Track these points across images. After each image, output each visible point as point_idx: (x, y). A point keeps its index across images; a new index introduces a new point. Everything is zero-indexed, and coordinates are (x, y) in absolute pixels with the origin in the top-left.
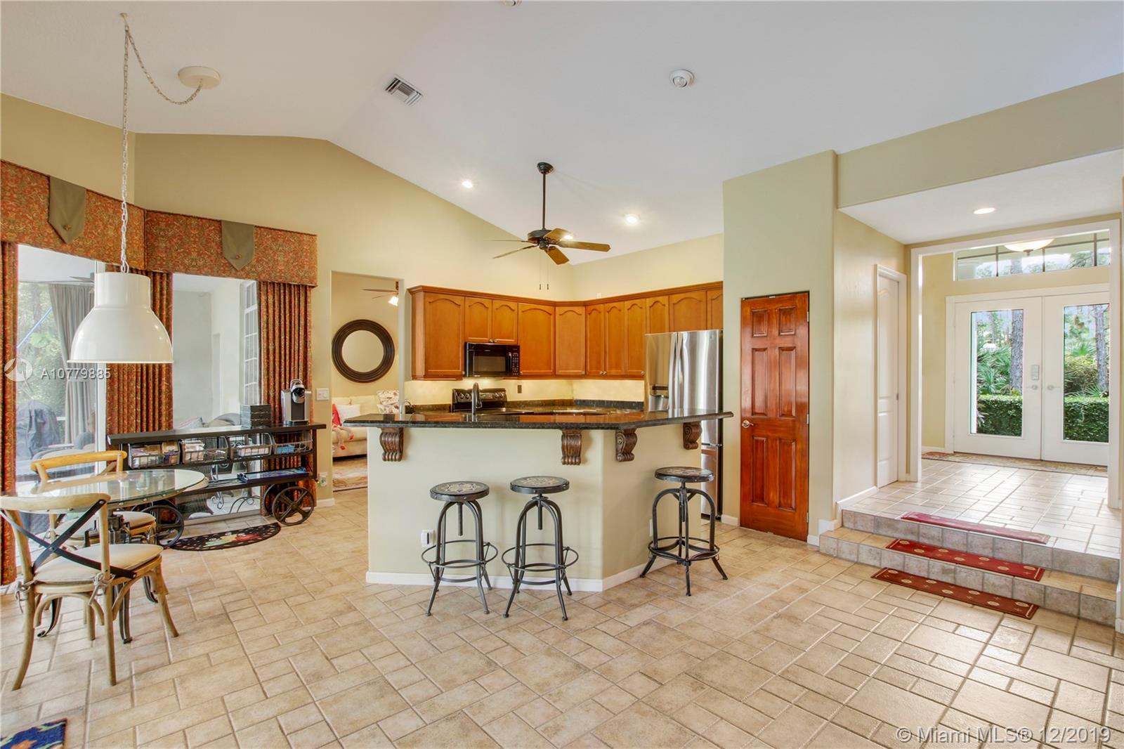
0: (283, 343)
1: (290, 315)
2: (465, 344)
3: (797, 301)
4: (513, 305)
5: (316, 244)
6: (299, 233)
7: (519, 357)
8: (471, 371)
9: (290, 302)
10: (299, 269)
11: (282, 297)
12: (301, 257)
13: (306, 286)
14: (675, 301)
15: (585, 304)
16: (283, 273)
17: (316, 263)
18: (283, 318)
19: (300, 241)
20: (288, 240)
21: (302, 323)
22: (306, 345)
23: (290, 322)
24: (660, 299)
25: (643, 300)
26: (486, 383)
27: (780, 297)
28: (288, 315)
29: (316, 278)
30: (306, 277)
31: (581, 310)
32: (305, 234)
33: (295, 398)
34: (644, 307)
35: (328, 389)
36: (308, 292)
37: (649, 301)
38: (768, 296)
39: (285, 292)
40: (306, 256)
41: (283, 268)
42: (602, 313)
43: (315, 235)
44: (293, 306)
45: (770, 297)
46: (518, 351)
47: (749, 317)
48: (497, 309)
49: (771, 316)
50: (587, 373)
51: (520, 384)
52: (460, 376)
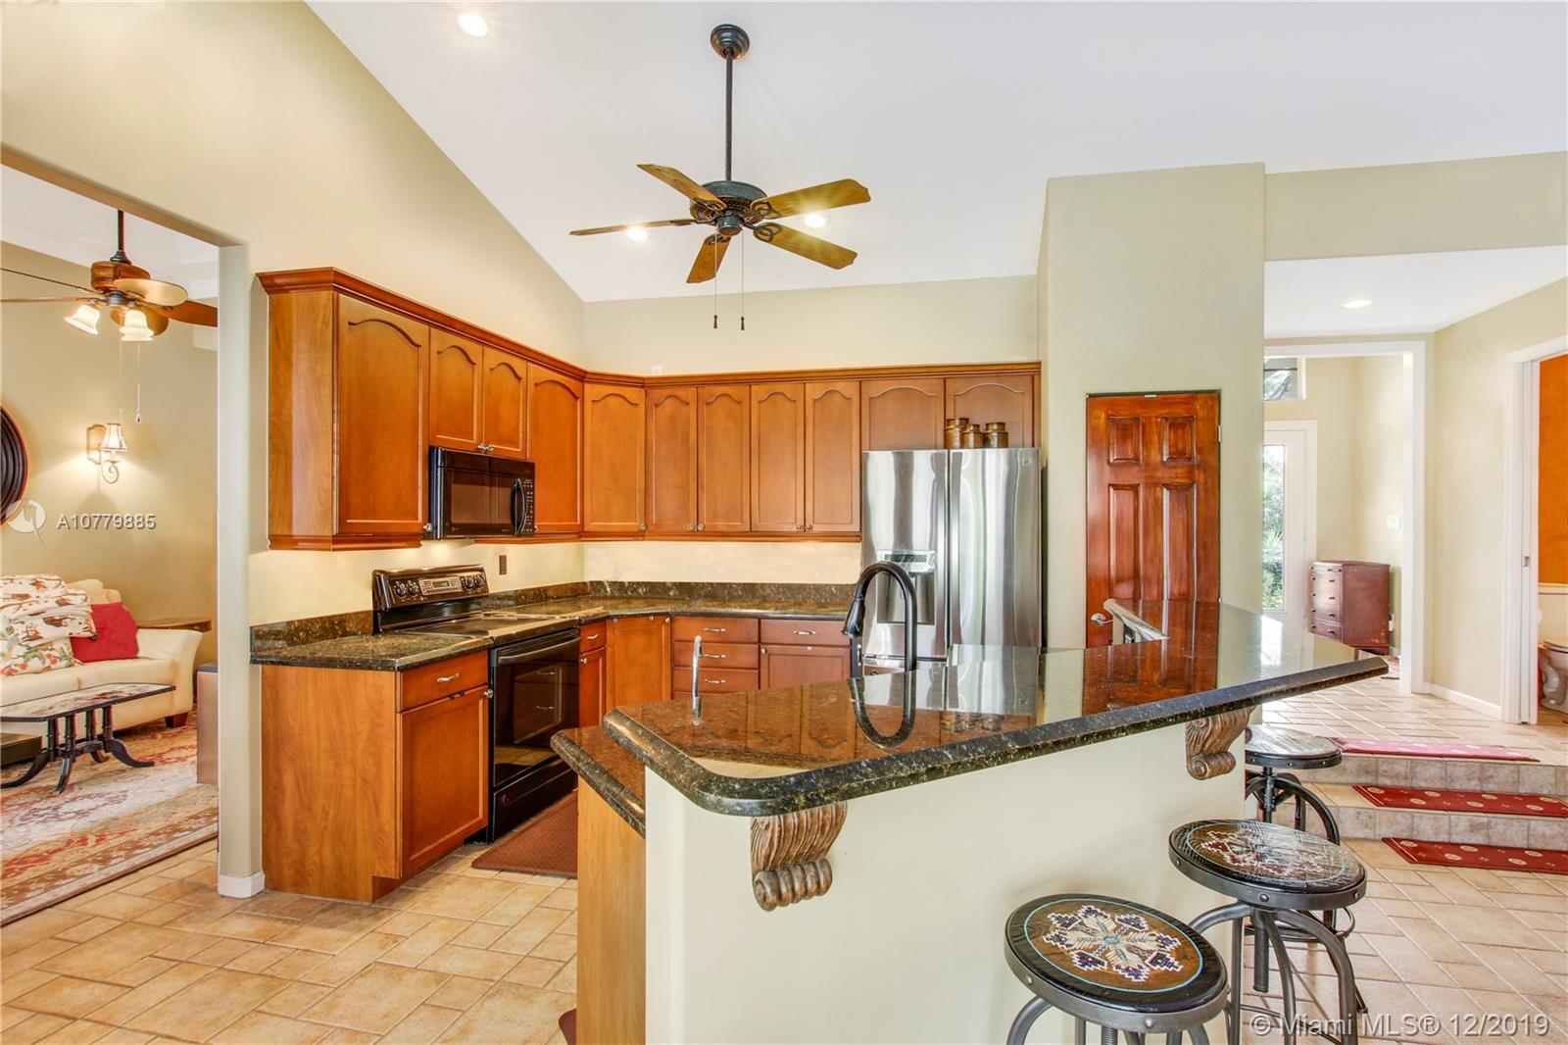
2: (432, 449)
3: (1198, 407)
4: (518, 365)
7: (533, 489)
14: (874, 394)
24: (840, 386)
25: (799, 386)
26: (439, 553)
27: (1166, 398)
31: (635, 395)
34: (800, 402)
37: (817, 389)
38: (1144, 394)
42: (693, 407)
45: (1146, 396)
46: (532, 476)
47: (1102, 428)
48: (491, 369)
49: (1147, 428)
50: (651, 528)
51: (503, 554)
52: (418, 535)
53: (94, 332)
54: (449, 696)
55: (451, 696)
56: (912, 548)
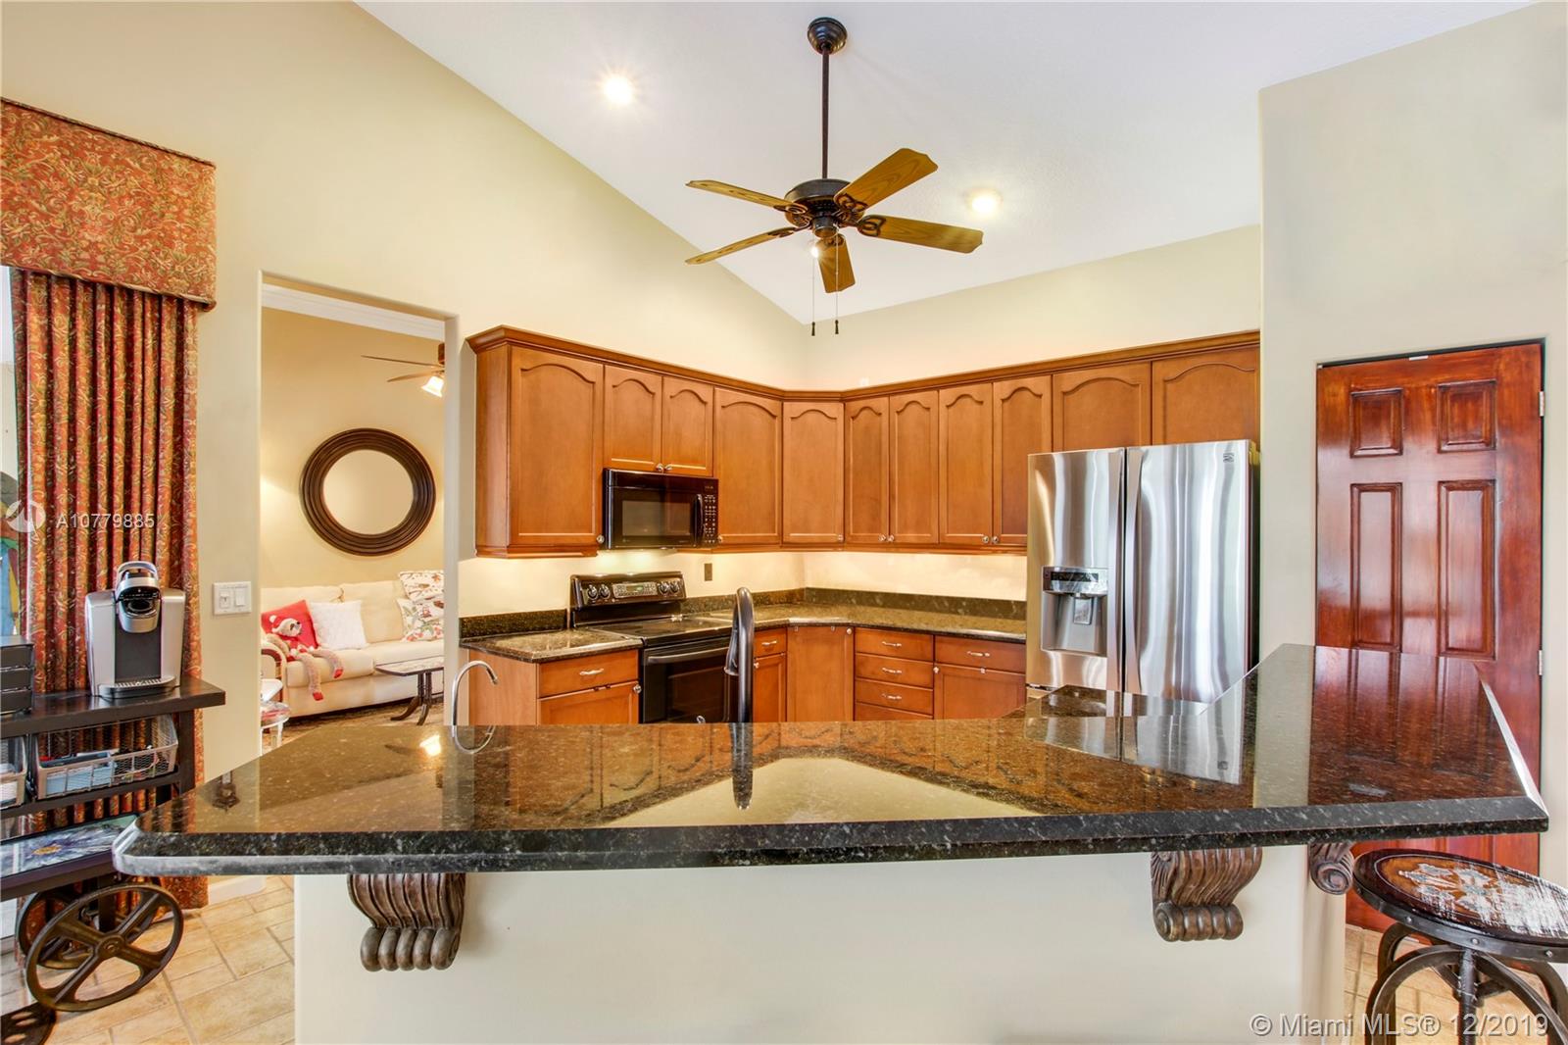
0: (103, 456)
1: (130, 379)
2: (605, 472)
3: (1503, 367)
4: (704, 391)
5: (212, 189)
6: (156, 148)
7: (716, 504)
8: (616, 536)
9: (129, 340)
10: (156, 249)
11: (102, 324)
12: (163, 215)
13: (181, 301)
14: (1067, 387)
15: (844, 398)
16: (100, 252)
17: (210, 238)
18: (103, 385)
19: (160, 170)
20: (117, 161)
21: (168, 401)
22: (181, 464)
23: (129, 399)
24: (1028, 382)
25: (987, 386)
26: (641, 561)
27: (1446, 358)
28: (120, 376)
29: (210, 282)
30: (178, 275)
31: (835, 409)
32: (175, 154)
33: (124, 618)
34: (987, 403)
35: (249, 583)
36: (189, 320)
37: (1003, 388)
38: (1406, 356)
39: (111, 313)
40: (179, 216)
41: (100, 238)
42: (885, 417)
43: (209, 164)
44: (138, 353)
45: (1411, 359)
46: (715, 492)
47: (1341, 408)
48: (671, 397)
49: (1414, 405)
50: (849, 539)
51: (708, 562)
52: (592, 546)
53: (440, 395)
54: (594, 688)
55: (596, 689)
56: (1083, 566)
